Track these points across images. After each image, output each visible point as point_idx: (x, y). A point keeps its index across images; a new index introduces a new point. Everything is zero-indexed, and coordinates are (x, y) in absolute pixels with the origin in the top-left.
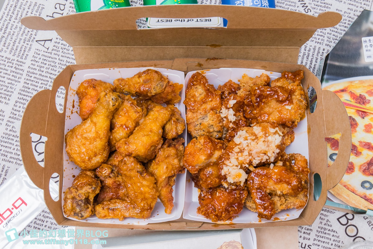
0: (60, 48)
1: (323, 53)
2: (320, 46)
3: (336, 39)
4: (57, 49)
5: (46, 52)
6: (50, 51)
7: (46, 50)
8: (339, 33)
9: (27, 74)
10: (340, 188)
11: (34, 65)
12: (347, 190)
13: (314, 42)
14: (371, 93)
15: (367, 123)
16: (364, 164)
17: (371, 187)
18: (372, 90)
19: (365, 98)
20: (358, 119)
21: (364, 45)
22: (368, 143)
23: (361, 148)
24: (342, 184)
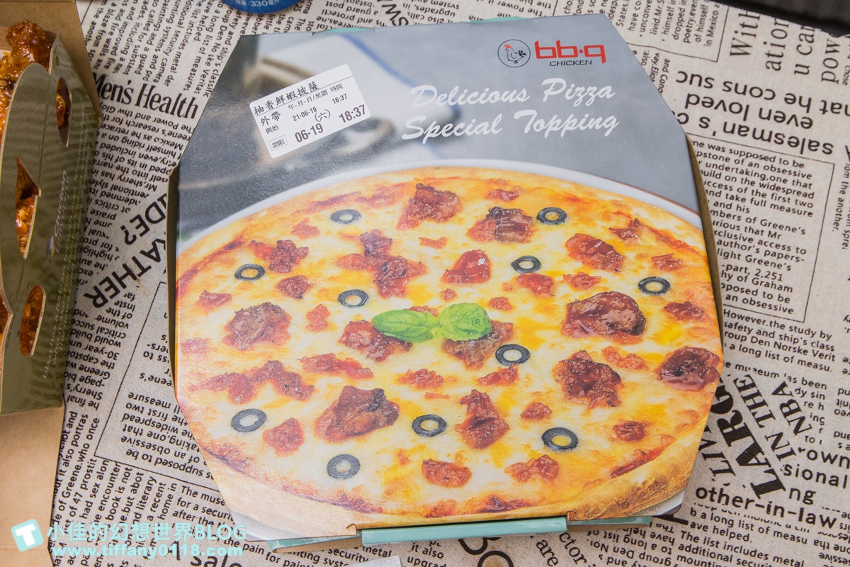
12: (293, 497)
14: (306, 230)
15: (313, 307)
16: (325, 413)
17: (356, 465)
18: (306, 220)
19: (293, 245)
20: (287, 304)
21: (258, 119)
22: (325, 356)
23: (311, 375)
24: (276, 486)
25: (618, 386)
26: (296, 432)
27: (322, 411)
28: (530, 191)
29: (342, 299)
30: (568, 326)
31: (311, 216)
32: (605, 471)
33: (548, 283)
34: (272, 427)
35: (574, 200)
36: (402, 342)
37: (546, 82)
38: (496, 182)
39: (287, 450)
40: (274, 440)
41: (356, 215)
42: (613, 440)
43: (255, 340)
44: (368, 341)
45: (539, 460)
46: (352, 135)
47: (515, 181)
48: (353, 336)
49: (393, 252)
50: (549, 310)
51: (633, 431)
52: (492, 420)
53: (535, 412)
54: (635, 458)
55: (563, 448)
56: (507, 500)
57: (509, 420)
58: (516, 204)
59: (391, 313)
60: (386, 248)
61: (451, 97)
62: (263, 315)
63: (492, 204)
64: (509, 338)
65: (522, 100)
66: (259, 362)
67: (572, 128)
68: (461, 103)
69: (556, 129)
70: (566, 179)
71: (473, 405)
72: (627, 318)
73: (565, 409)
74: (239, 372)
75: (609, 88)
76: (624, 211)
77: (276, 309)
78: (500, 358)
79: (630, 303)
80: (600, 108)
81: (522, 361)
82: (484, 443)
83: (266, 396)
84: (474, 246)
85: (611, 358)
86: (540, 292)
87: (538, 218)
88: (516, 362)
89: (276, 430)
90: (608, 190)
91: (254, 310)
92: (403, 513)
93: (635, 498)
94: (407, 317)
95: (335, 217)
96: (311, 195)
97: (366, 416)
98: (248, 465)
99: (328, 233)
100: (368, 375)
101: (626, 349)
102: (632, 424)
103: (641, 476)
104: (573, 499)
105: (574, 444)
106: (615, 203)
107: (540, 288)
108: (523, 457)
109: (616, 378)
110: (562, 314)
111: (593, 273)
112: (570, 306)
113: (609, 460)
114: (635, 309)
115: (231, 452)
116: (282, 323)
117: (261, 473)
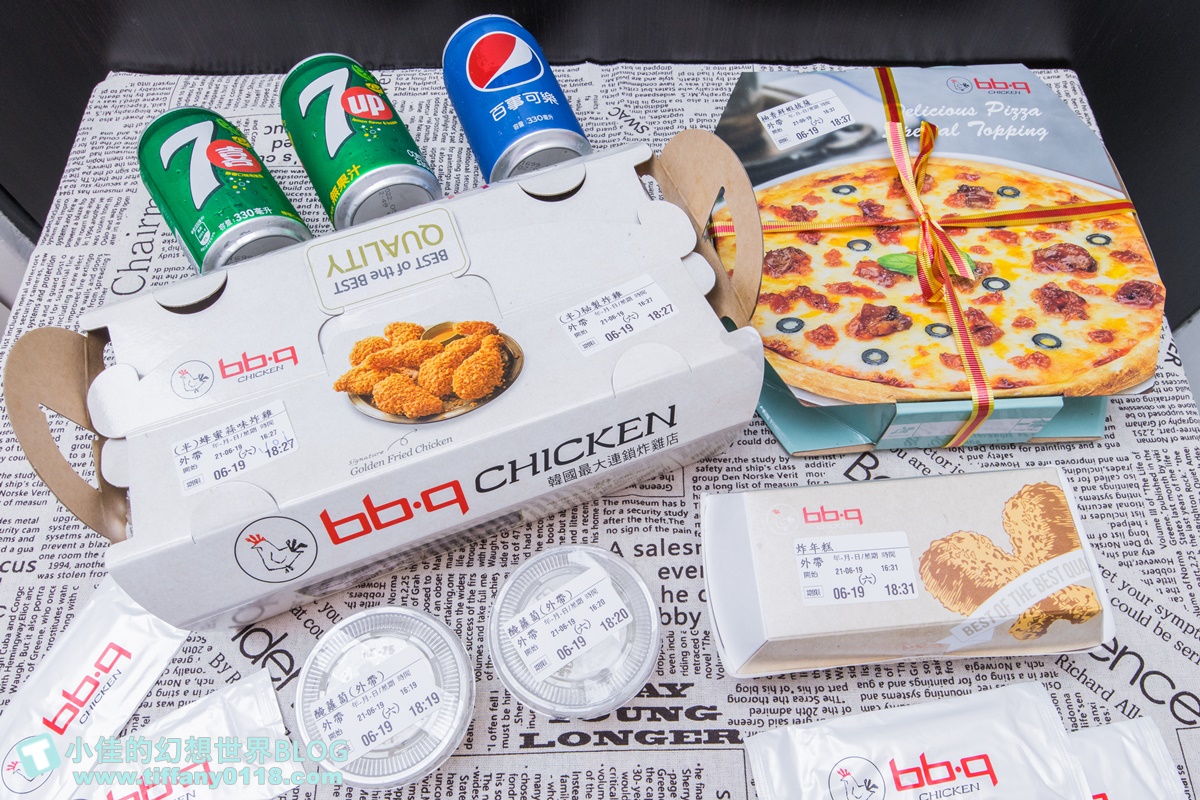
14: (813, 199)
15: (828, 251)
16: (852, 321)
17: (885, 357)
18: (813, 192)
19: (804, 209)
20: (806, 248)
21: (765, 124)
22: (844, 283)
23: (835, 296)
24: (822, 369)
25: (1085, 306)
26: (831, 334)
27: (849, 320)
28: (989, 175)
29: (850, 245)
30: (1036, 266)
31: (816, 190)
32: (1088, 363)
33: (1014, 236)
34: (810, 330)
35: (1024, 182)
36: (905, 275)
37: (988, 104)
38: (961, 168)
39: (826, 345)
40: (814, 339)
41: (853, 189)
42: (1090, 342)
43: (785, 271)
44: (876, 274)
45: (1033, 355)
46: (842, 135)
47: (975, 168)
48: (863, 271)
49: (886, 214)
50: (1019, 255)
51: (1104, 336)
52: (988, 327)
53: (1022, 323)
54: (1109, 354)
55: (1052, 347)
56: (1014, 381)
57: (1002, 328)
58: (979, 183)
59: (892, 256)
60: (880, 211)
61: (916, 111)
62: (788, 255)
63: (961, 182)
64: (990, 273)
65: (972, 114)
66: (792, 287)
67: (1013, 134)
68: (925, 115)
69: (1001, 134)
70: (1015, 168)
71: (971, 317)
72: (1082, 261)
73: (1046, 321)
74: (776, 292)
75: (1037, 110)
76: (1064, 190)
77: (799, 251)
78: (986, 286)
79: (1081, 251)
80: (1031, 122)
81: (1004, 288)
82: (987, 343)
83: (800, 309)
84: (951, 210)
85: (1075, 287)
86: (1009, 243)
87: (998, 193)
88: (1000, 289)
89: (813, 332)
90: (1049, 177)
91: (781, 251)
92: (932, 388)
93: (1116, 381)
94: (906, 258)
95: (836, 190)
96: (814, 175)
97: (885, 324)
98: (796, 355)
99: (831, 201)
100: (882, 296)
101: (1086, 282)
102: (1102, 332)
103: (1117, 366)
104: (1066, 381)
105: (1059, 344)
106: (1056, 185)
107: (1008, 240)
108: (1022, 353)
109: (1082, 301)
110: (1030, 258)
111: (1049, 230)
112: (1035, 253)
113: (1089, 356)
114: (1088, 255)
115: (780, 346)
116: (805, 261)
117: (808, 360)
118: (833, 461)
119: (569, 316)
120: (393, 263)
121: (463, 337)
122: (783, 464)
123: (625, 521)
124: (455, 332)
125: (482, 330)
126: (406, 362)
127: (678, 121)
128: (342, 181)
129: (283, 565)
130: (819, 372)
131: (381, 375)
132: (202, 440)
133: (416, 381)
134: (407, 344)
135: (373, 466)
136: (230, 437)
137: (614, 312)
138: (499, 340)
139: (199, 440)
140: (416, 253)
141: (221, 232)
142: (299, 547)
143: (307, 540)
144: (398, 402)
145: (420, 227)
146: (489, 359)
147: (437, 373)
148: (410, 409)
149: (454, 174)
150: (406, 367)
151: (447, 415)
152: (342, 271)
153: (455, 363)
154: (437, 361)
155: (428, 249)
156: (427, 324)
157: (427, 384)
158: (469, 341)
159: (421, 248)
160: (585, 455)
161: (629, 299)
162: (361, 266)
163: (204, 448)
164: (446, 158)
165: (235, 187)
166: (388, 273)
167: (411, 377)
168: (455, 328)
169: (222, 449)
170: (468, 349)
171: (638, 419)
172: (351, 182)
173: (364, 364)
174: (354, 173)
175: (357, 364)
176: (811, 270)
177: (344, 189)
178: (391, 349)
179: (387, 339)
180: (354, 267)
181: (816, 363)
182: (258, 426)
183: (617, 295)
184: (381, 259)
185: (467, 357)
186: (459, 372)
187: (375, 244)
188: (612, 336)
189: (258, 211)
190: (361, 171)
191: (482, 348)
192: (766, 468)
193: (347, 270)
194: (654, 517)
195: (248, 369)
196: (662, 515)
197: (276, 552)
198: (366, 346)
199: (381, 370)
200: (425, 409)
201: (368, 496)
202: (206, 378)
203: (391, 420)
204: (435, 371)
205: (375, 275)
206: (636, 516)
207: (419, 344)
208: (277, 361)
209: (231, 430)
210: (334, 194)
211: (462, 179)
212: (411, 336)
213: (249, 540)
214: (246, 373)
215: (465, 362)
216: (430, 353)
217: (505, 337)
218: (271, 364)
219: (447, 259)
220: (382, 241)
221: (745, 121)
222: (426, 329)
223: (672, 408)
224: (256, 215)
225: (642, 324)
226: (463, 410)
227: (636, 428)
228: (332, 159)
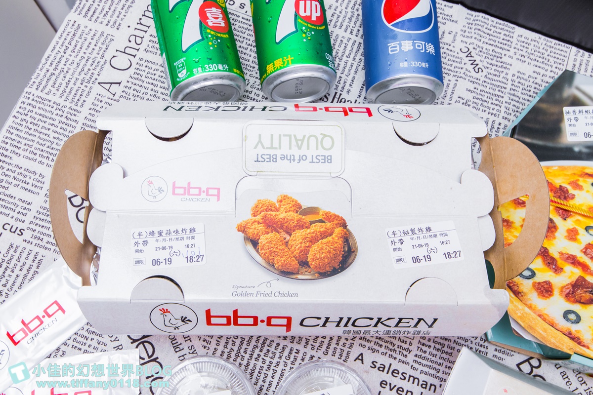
0: (131, 95)
1: (498, 128)
2: (495, 118)
3: (517, 111)
4: (127, 96)
5: (111, 99)
6: (116, 97)
7: (112, 96)
8: (521, 103)
9: (82, 128)
10: (532, 318)
11: (93, 115)
12: (543, 322)
13: (487, 112)
14: (576, 185)
15: (571, 227)
16: (567, 285)
17: (578, 319)
18: (578, 180)
19: (568, 191)
20: (558, 220)
21: (566, 117)
22: (572, 256)
23: (563, 262)
24: (535, 313)
26: (550, 289)
27: (565, 284)
29: (587, 229)
31: (581, 179)
34: (538, 281)
39: (544, 296)
40: (538, 289)
48: (589, 251)
83: (538, 264)
89: (539, 283)
96: (584, 168)
97: (588, 296)
98: (522, 296)
99: (588, 191)
115: (514, 285)
116: (553, 229)
117: (529, 303)
118: (512, 353)
119: (394, 233)
120: (297, 153)
121: (324, 222)
122: (481, 343)
123: (373, 343)
124: (320, 217)
125: (337, 222)
126: (285, 227)
127: (504, 73)
128: (278, 63)
129: (175, 326)
130: (532, 314)
131: (267, 230)
132: (150, 233)
133: (287, 242)
134: (289, 214)
135: (247, 295)
136: (167, 238)
137: (423, 242)
138: (346, 234)
139: (148, 232)
140: (312, 152)
141: (193, 75)
142: (187, 321)
143: (193, 318)
144: (273, 254)
145: (321, 134)
146: (336, 245)
147: (301, 243)
148: (279, 262)
149: (345, 58)
150: (284, 231)
151: (300, 277)
152: (263, 147)
153: (314, 240)
154: (304, 233)
155: (321, 152)
156: (305, 204)
157: (293, 248)
158: (327, 227)
159: (317, 149)
160: (371, 326)
161: (435, 236)
162: (276, 148)
163: (151, 240)
164: (343, 45)
165: (210, 43)
166: (291, 159)
167: (285, 239)
168: (321, 214)
169: (161, 244)
170: (325, 232)
171: (413, 319)
172: (284, 67)
173: (258, 218)
174: (288, 61)
175: (255, 216)
176: (555, 238)
177: (278, 69)
178: (278, 213)
179: (277, 205)
180: (272, 148)
181: (533, 307)
182: (185, 237)
183: (429, 229)
184: (290, 148)
185: (322, 239)
186: (315, 248)
187: (290, 136)
188: (416, 260)
189: (220, 66)
190: (293, 62)
191: (334, 236)
192: (469, 342)
193: (267, 148)
194: (391, 347)
195: (189, 194)
196: (396, 347)
197: (173, 320)
198: (264, 205)
199: (268, 226)
200: (287, 267)
201: (237, 310)
202: (163, 191)
203: (265, 265)
204: (301, 241)
205: (284, 157)
206: (380, 342)
207: (296, 216)
208: (207, 195)
209: (168, 233)
210: (270, 68)
211: (349, 64)
212: (293, 209)
213: (161, 310)
214: (187, 196)
215: (320, 241)
216: (301, 226)
217: (350, 233)
218: (203, 195)
219: (331, 162)
220: (295, 136)
221: (553, 109)
222: (303, 207)
223: (435, 320)
224: (219, 70)
225: (438, 258)
226: (309, 277)
227: (408, 323)
228: (276, 43)
